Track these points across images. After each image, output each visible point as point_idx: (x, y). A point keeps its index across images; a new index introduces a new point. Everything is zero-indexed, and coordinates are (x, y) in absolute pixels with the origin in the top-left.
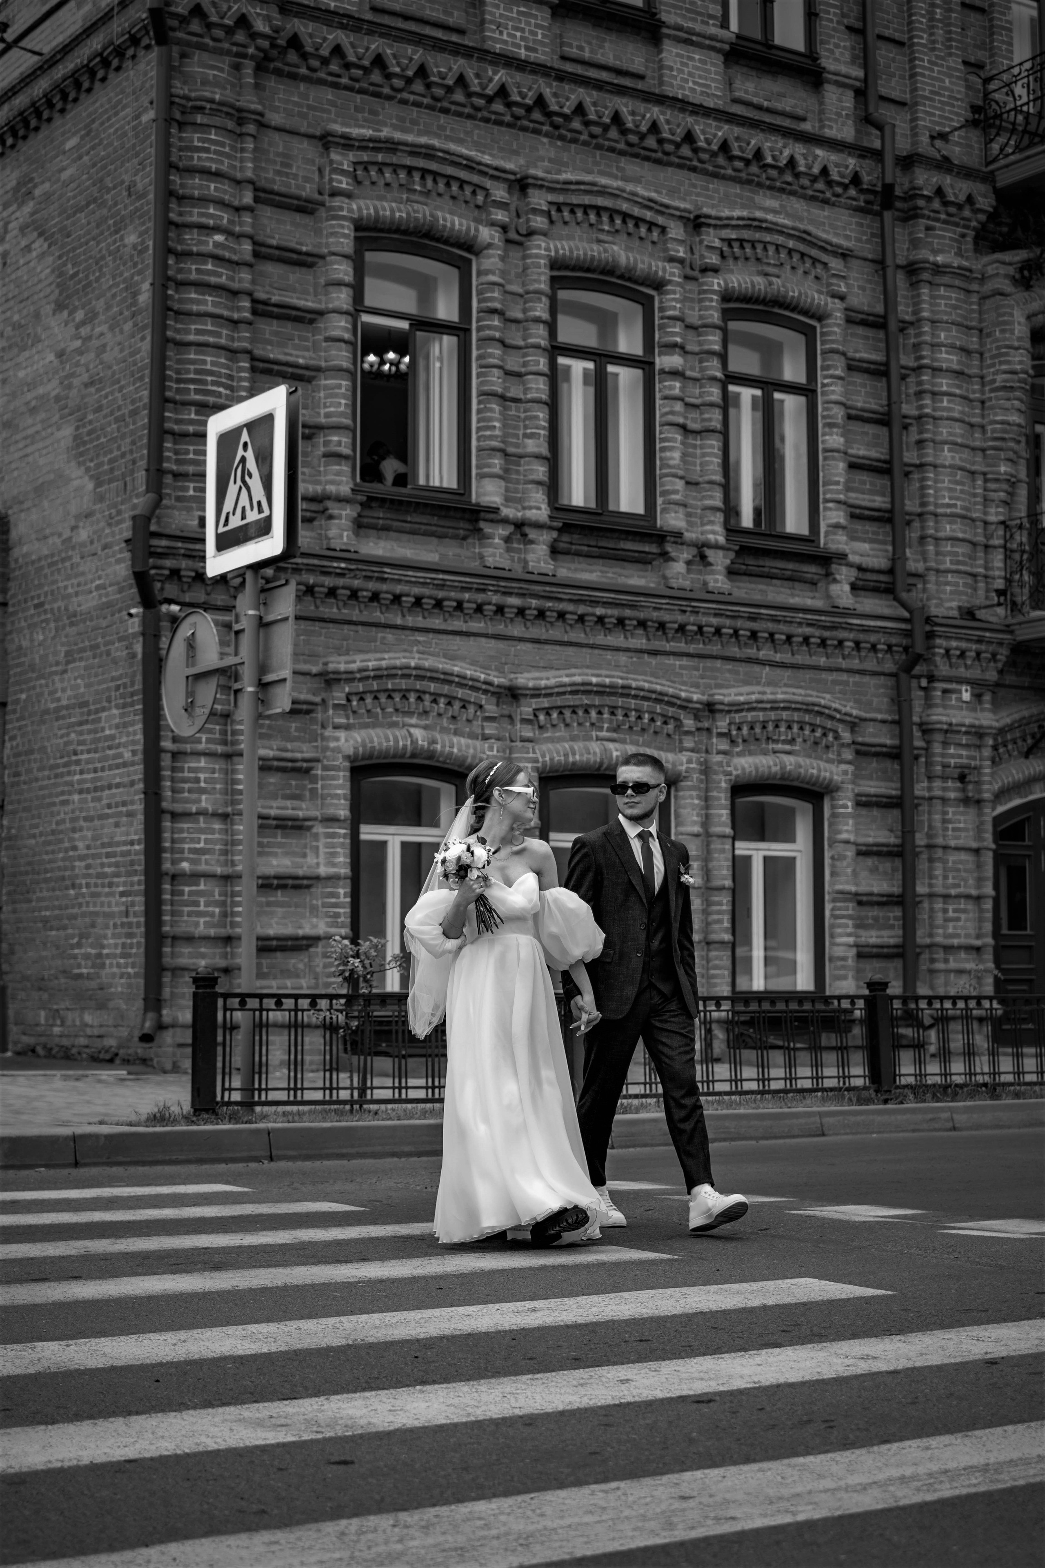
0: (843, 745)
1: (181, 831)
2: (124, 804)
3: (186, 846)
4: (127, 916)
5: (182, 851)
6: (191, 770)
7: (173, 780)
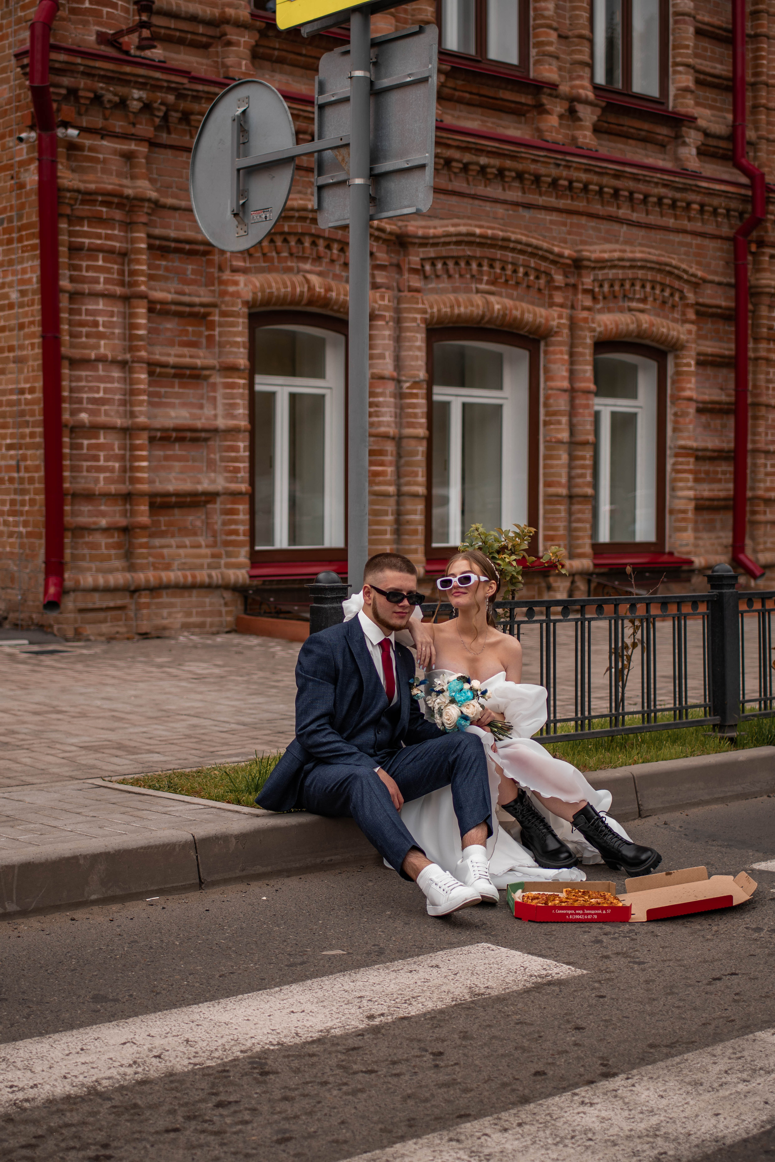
0: (687, 305)
1: (79, 379)
2: (11, 349)
3: (85, 396)
4: (18, 471)
5: (80, 401)
6: (88, 312)
7: (71, 323)
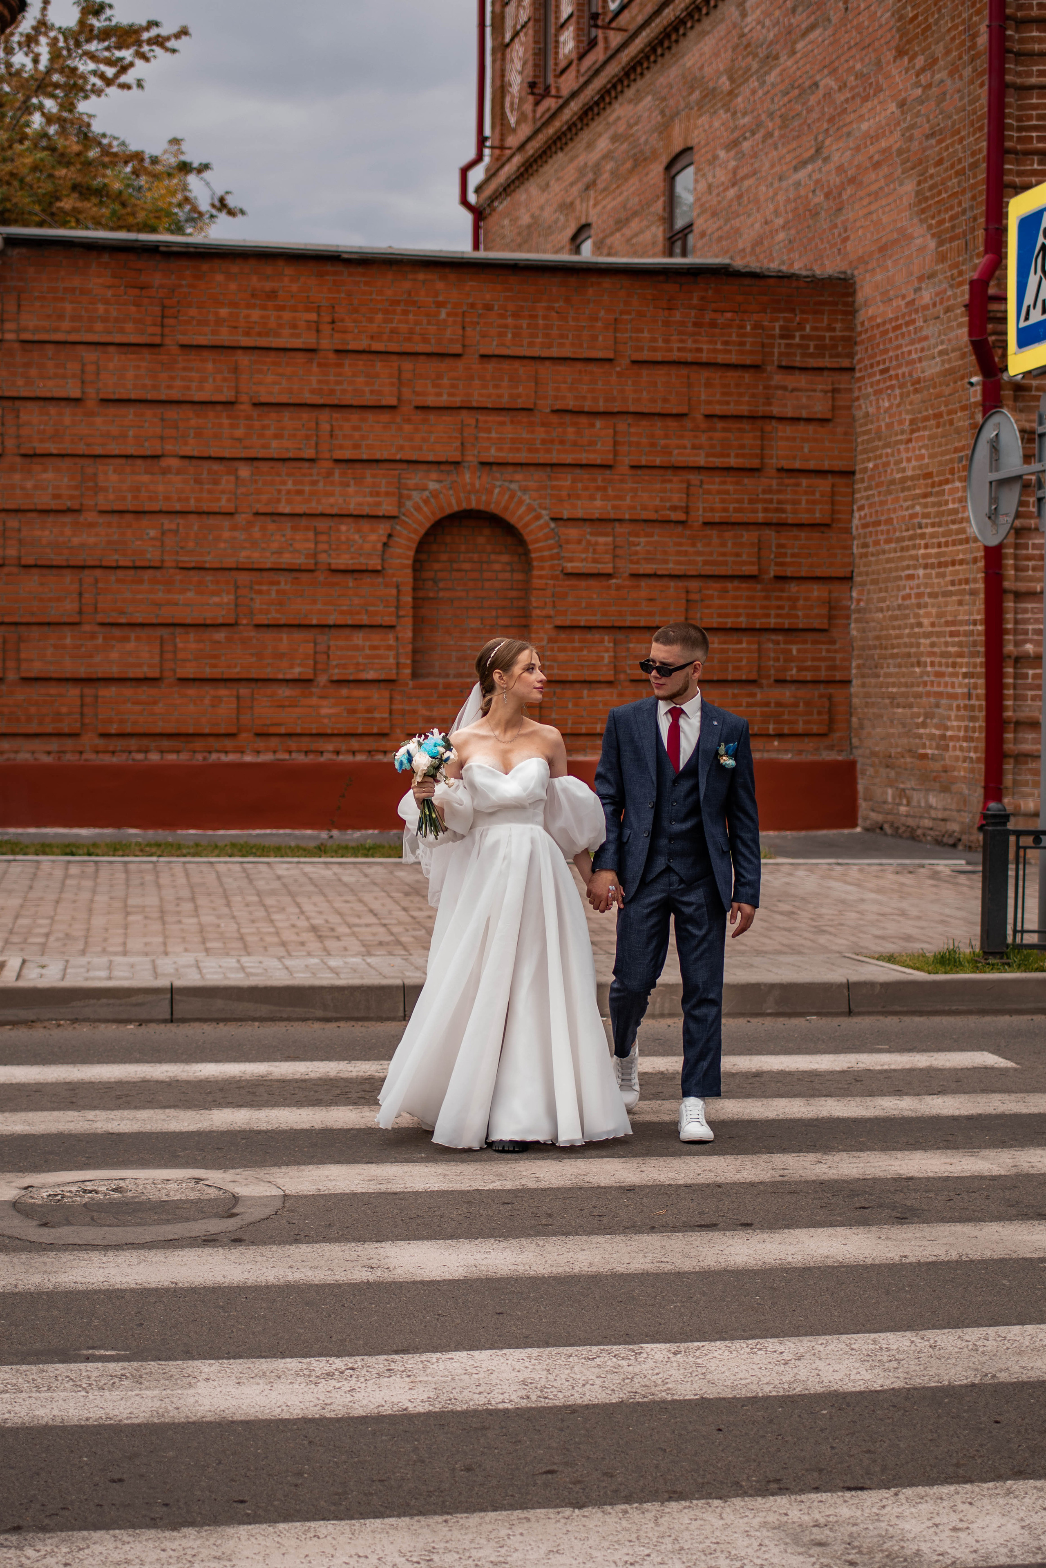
1: (1025, 611)
2: (967, 581)
3: (1030, 627)
4: (970, 698)
5: (1026, 632)
6: (1035, 547)
7: (1016, 557)
